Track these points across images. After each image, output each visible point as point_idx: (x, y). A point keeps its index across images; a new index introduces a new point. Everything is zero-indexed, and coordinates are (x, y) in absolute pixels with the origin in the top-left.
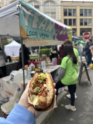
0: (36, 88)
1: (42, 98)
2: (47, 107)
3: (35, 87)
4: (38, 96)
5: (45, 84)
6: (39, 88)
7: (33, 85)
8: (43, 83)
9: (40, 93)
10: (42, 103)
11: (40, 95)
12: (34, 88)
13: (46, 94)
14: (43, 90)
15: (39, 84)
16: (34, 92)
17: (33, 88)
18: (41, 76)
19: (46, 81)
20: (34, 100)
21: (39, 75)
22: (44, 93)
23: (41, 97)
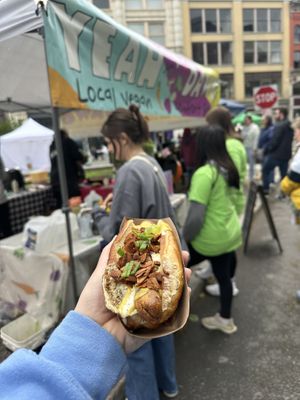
0: (127, 264)
1: (147, 296)
2: (161, 321)
3: (126, 261)
4: (134, 289)
5: (157, 252)
6: (138, 264)
7: (118, 256)
8: (149, 251)
9: (142, 280)
10: (147, 308)
11: (142, 284)
12: (124, 265)
13: (160, 282)
14: (151, 272)
15: (137, 254)
16: (124, 275)
17: (121, 264)
18: (142, 230)
19: (159, 244)
20: (124, 299)
21: (139, 227)
22: (154, 280)
23: (144, 291)
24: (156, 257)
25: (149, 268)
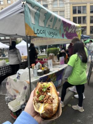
0: (40, 96)
1: (47, 106)
3: (40, 95)
4: (43, 104)
5: (49, 92)
6: (44, 96)
7: (37, 94)
8: (47, 92)
9: (46, 101)
10: (48, 110)
11: (46, 102)
13: (52, 101)
14: (48, 98)
15: (43, 93)
16: (40, 100)
17: (38, 96)
18: (44, 85)
19: (49, 90)
20: (40, 108)
21: (42, 85)
22: (50, 101)
23: (47, 104)
24: (49, 94)
25: (48, 97)
